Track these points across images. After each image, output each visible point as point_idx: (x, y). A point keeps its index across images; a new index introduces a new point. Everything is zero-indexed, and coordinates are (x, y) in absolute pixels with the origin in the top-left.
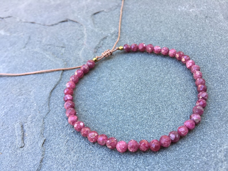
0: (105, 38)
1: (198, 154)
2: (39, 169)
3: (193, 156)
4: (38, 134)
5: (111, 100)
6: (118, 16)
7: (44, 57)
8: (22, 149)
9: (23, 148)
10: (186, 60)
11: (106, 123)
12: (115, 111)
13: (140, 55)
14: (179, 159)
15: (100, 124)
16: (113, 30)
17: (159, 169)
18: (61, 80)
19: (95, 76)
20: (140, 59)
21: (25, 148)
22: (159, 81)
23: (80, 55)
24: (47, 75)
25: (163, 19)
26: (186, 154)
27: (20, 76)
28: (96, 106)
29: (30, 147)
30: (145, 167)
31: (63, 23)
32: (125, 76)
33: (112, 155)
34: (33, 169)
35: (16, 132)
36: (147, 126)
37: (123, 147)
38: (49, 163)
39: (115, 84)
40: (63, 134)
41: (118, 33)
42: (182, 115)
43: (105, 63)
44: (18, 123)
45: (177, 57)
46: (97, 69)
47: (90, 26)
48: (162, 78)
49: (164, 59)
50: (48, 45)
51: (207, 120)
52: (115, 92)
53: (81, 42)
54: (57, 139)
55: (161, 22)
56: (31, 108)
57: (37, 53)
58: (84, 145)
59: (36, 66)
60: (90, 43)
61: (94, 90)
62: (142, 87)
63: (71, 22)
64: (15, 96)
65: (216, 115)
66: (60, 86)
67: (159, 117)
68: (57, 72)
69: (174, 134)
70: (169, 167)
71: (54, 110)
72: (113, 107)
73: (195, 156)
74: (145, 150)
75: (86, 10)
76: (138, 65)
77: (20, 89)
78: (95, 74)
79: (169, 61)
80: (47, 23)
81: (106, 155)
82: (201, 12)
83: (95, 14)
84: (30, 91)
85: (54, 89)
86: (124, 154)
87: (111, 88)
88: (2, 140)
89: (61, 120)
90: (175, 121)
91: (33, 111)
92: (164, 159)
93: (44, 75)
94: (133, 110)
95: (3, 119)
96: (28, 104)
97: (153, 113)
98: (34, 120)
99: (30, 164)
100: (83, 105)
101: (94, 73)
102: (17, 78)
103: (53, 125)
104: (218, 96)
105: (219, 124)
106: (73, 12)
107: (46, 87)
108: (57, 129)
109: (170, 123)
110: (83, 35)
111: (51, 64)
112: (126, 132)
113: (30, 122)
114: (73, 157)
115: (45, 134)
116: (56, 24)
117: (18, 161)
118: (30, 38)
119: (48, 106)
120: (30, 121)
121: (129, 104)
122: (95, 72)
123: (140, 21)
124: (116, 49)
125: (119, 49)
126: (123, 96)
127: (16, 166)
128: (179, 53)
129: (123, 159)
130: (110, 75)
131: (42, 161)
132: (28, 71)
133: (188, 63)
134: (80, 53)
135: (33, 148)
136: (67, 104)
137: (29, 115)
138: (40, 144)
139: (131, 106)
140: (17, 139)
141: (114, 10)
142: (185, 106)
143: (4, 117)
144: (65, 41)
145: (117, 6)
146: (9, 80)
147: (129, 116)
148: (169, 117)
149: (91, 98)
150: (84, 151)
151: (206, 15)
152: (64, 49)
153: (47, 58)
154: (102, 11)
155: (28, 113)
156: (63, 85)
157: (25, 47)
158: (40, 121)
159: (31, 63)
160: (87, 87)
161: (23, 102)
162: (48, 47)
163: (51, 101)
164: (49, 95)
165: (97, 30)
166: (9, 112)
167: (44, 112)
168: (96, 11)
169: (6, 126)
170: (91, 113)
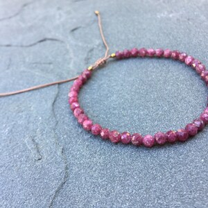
2: (66, 176)
4: (53, 144)
8: (41, 161)
10: (185, 58)
11: (123, 124)
12: (127, 112)
13: (134, 60)
16: (98, 42)
18: (59, 93)
19: (94, 85)
21: (44, 160)
22: (162, 80)
25: (145, 26)
27: (13, 95)
28: (105, 111)
29: (48, 158)
30: (178, 157)
31: (42, 43)
33: (139, 152)
34: (60, 176)
35: (28, 146)
36: (166, 120)
38: (75, 169)
39: (117, 88)
40: (80, 140)
42: (198, 106)
43: (100, 72)
44: (28, 138)
45: (174, 56)
46: (93, 78)
47: (72, 42)
48: (164, 77)
49: (160, 61)
52: (120, 95)
53: (67, 57)
55: (144, 29)
56: (36, 122)
57: (24, 72)
58: (106, 147)
59: (28, 83)
60: (78, 56)
61: (98, 97)
62: (147, 87)
64: (14, 114)
66: (60, 98)
67: (175, 111)
70: (203, 153)
71: (62, 121)
72: (124, 109)
74: (174, 140)
76: (135, 69)
77: (18, 106)
79: (166, 62)
80: (24, 44)
81: (133, 152)
82: (182, 16)
83: (73, 30)
84: (31, 107)
85: (54, 102)
86: (152, 148)
87: (115, 92)
88: (15, 156)
89: (73, 128)
90: (192, 113)
91: (40, 124)
93: (40, 90)
94: (146, 109)
95: (9, 137)
96: (32, 119)
97: (168, 108)
98: (44, 132)
99: (55, 173)
100: (92, 112)
101: (92, 82)
102: (10, 97)
103: (66, 134)
106: (50, 32)
107: (46, 101)
108: (72, 137)
110: (67, 51)
113: (40, 135)
114: (99, 159)
115: (61, 143)
116: (35, 44)
117: (40, 173)
118: (10, 60)
119: (54, 118)
121: (139, 104)
124: (108, 57)
125: (111, 57)
126: (130, 98)
127: (40, 177)
128: (174, 52)
129: (153, 153)
130: (109, 81)
131: (67, 168)
132: (21, 89)
133: (188, 59)
134: (71, 66)
135: (52, 158)
136: (77, 111)
137: (37, 129)
138: (59, 153)
139: (142, 105)
140: (31, 152)
141: (92, 24)
142: (198, 98)
143: (9, 135)
144: (50, 58)
145: (93, 21)
147: (143, 114)
148: (186, 109)
149: (97, 105)
150: (108, 153)
151: (188, 18)
153: (37, 75)
154: (80, 27)
155: (35, 127)
156: (63, 97)
157: (8, 69)
158: (51, 132)
159: (21, 82)
160: (89, 95)
161: (26, 118)
162: (34, 65)
163: (56, 113)
164: (51, 108)
165: (80, 44)
166: (13, 130)
167: (52, 124)
168: (73, 28)
169: (15, 143)
170: (103, 118)
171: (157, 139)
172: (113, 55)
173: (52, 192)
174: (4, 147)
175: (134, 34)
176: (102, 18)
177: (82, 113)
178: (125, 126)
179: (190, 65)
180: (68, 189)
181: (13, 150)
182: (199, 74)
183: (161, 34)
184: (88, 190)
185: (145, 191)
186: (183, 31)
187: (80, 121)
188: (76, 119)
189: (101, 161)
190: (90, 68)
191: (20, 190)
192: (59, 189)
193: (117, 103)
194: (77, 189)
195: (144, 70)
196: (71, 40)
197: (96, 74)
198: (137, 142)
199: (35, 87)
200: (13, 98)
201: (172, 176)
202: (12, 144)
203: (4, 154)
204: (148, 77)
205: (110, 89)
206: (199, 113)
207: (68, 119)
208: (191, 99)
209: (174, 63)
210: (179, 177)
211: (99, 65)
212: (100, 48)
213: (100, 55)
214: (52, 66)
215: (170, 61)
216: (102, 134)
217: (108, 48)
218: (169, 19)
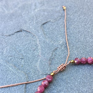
0: (56, 49)
6: (63, 26)
7: (8, 69)
13: (89, 67)
20: (90, 71)
23: (38, 67)
24: (13, 89)
32: (79, 90)
41: (66, 43)
53: (36, 53)
60: (44, 54)
63: (25, 32)
68: (21, 86)
75: (36, 20)
83: (43, 24)
111: (15, 77)
123: (82, 32)
130: (67, 88)
141: (59, 20)
145: (61, 16)
152: (23, 61)
211: (60, 70)
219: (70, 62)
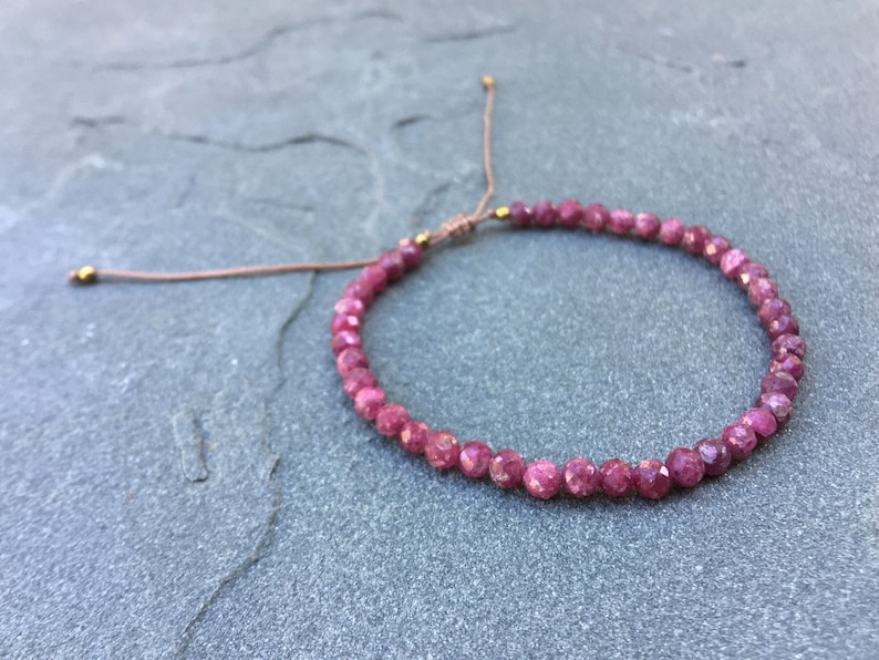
0: (443, 189)
1: (795, 510)
2: (267, 542)
3: (780, 515)
4: (253, 444)
5: (485, 357)
6: (477, 131)
8: (202, 485)
9: (206, 483)
10: (722, 251)
11: (479, 420)
12: (502, 387)
13: (565, 238)
14: (736, 522)
15: (458, 421)
16: (467, 167)
17: (671, 548)
18: (310, 296)
19: (423, 290)
20: (567, 248)
21: (213, 484)
22: (637, 309)
23: (368, 232)
24: (265, 282)
25: (624, 142)
26: (756, 509)
27: (175, 281)
28: (435, 371)
29: (228, 481)
30: (623, 542)
31: (299, 148)
32: (521, 292)
33: (508, 509)
34: (247, 540)
35: (177, 437)
36: (616, 430)
37: (551, 477)
38: (299, 526)
39: (490, 311)
40: (338, 446)
41: (485, 175)
42: (728, 403)
43: (451, 256)
44: (182, 413)
45: (689, 242)
46: (426, 269)
47: (390, 156)
48: (646, 300)
49: (644, 251)
50: (257, 201)
51: (808, 417)
52: (495, 334)
53: (364, 197)
54: (316, 460)
55: (621, 151)
56: (219, 371)
57: (223, 221)
58: (409, 478)
59: (224, 255)
60: (395, 200)
61: (424, 328)
62: (582, 323)
63: (326, 144)
64: (162, 337)
65: (836, 406)
66: (309, 314)
67: (651, 406)
68: (297, 275)
69: (713, 443)
70: (705, 546)
71: (299, 380)
72: (494, 375)
73: (787, 516)
74: (622, 490)
75: (373, 111)
76: (560, 263)
77: (177, 317)
78: (423, 283)
79: (664, 258)
80: (247, 141)
81: (487, 507)
82: (747, 128)
83: (402, 124)
84: (215, 325)
85: (291, 321)
86: (551, 505)
87: (480, 323)
88: (131, 458)
89: (326, 408)
90: (705, 420)
91: (229, 379)
92: (684, 523)
93: (256, 281)
94: (562, 385)
95: (127, 400)
96: (208, 361)
97: (630, 395)
98: (235, 405)
99: (234, 529)
100: (395, 368)
101: (418, 281)
102: (163, 287)
103: (302, 420)
104: (835, 353)
105: (852, 431)
106: (331, 117)
107: (266, 314)
108: (316, 432)
109: (690, 424)
110: (369, 181)
112: (548, 446)
113: (222, 411)
114: (378, 511)
115: (277, 445)
116: (277, 147)
117: (191, 519)
118: (193, 181)
119: (276, 369)
120: (222, 407)
121: (546, 368)
122: (423, 278)
124: (485, 215)
125: (494, 216)
126: (523, 347)
127: (187, 532)
128: (696, 230)
129: (550, 521)
130: (473, 286)
131: (274, 520)
132: (200, 269)
133: (729, 258)
134: (369, 226)
135: (239, 483)
136: (346, 357)
137: (216, 392)
138: (263, 472)
139: (554, 374)
140: (180, 456)
141: (463, 115)
142: (735, 379)
143: (129, 395)
144: (312, 192)
145: (471, 105)
146: (139, 292)
147: (550, 400)
148: (686, 408)
149: (416, 350)
150: (412, 495)
151: (764, 136)
152: (311, 214)
153: (261, 238)
154: (427, 117)
155: (212, 385)
156: (320, 311)
157: (180, 205)
158: (255, 407)
159: (206, 248)
160: (400, 317)
161: (193, 354)
162: (259, 207)
163: (287, 355)
164: (276, 337)
165: (413, 166)
166: (146, 382)
167: (267, 384)
168: (403, 115)
169: (140, 421)
170: (423, 391)
171: (568, 478)
172: (502, 211)
173: (213, 582)
174: (105, 427)
175: (586, 160)
176: (497, 101)
177: (363, 364)
178: (484, 426)
179: (734, 277)
180: (262, 581)
181: (130, 442)
182: (754, 308)
183: (667, 174)
184: (321, 594)
185: (496, 628)
186: (739, 173)
187: (350, 386)
188: (340, 380)
189: (385, 515)
190: (420, 238)
191: (119, 559)
192: (235, 576)
193: (479, 354)
194: (289, 585)
195: (589, 271)
196: (388, 150)
197: (438, 260)
198: (506, 477)
199: (242, 269)
200: (170, 290)
201: (590, 599)
202: (130, 422)
203: (100, 448)
204: (594, 293)
205: (469, 311)
206: (724, 424)
207: (318, 376)
208: (712, 378)
209: (687, 264)
210: (612, 606)
211: (452, 234)
212: (470, 186)
213: (466, 206)
214: (310, 218)
215: (677, 257)
216: (406, 436)
217: (491, 190)
218: (706, 133)
219: (490, 211)
